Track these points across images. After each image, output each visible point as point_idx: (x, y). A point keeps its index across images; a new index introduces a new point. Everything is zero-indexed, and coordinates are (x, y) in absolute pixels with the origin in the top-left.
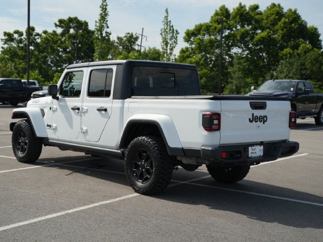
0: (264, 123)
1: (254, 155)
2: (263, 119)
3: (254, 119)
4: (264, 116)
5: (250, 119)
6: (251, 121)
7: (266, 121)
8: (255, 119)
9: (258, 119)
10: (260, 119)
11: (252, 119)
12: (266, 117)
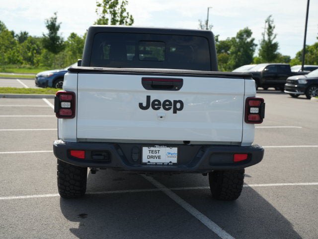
1: (153, 161)
3: (151, 105)
5: (141, 104)
6: (144, 107)
7: (181, 109)
8: (154, 105)
9: (159, 104)
10: (165, 105)
11: (145, 105)
12: (181, 102)
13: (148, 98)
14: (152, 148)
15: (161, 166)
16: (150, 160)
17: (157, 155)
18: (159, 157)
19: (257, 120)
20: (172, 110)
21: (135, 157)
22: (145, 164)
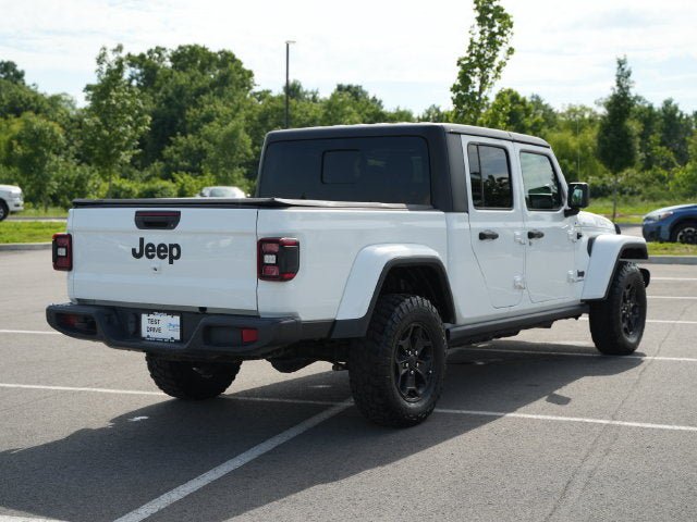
0: (171, 262)
1: (154, 335)
2: (170, 253)
3: (144, 251)
4: (172, 246)
5: (134, 250)
6: (137, 255)
7: (178, 257)
8: (147, 251)
9: (153, 250)
10: (159, 251)
11: (138, 251)
12: (177, 246)
13: (142, 240)
14: (151, 316)
15: (161, 344)
16: (149, 334)
17: (156, 326)
18: (159, 330)
19: (274, 274)
20: (167, 259)
21: (131, 328)
22: (144, 339)
